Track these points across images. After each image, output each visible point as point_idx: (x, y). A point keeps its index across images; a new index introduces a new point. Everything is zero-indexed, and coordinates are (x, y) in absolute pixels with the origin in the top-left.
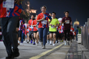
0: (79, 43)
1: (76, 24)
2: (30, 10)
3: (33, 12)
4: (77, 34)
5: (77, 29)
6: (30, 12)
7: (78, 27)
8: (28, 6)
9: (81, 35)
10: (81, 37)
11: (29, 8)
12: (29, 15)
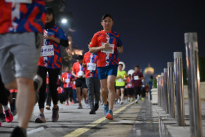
0: (154, 104)
1: (148, 72)
2: (72, 51)
3: (77, 53)
4: (151, 88)
5: (150, 80)
6: (73, 54)
7: (152, 77)
8: (70, 43)
9: (156, 89)
10: (157, 93)
11: (70, 47)
12: (70, 59)
